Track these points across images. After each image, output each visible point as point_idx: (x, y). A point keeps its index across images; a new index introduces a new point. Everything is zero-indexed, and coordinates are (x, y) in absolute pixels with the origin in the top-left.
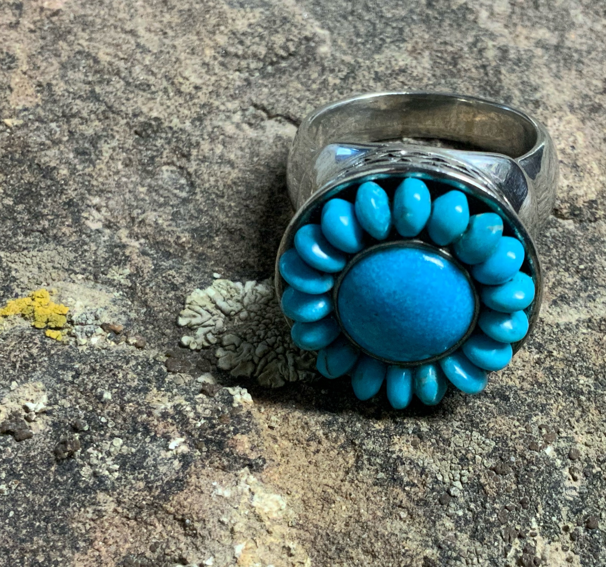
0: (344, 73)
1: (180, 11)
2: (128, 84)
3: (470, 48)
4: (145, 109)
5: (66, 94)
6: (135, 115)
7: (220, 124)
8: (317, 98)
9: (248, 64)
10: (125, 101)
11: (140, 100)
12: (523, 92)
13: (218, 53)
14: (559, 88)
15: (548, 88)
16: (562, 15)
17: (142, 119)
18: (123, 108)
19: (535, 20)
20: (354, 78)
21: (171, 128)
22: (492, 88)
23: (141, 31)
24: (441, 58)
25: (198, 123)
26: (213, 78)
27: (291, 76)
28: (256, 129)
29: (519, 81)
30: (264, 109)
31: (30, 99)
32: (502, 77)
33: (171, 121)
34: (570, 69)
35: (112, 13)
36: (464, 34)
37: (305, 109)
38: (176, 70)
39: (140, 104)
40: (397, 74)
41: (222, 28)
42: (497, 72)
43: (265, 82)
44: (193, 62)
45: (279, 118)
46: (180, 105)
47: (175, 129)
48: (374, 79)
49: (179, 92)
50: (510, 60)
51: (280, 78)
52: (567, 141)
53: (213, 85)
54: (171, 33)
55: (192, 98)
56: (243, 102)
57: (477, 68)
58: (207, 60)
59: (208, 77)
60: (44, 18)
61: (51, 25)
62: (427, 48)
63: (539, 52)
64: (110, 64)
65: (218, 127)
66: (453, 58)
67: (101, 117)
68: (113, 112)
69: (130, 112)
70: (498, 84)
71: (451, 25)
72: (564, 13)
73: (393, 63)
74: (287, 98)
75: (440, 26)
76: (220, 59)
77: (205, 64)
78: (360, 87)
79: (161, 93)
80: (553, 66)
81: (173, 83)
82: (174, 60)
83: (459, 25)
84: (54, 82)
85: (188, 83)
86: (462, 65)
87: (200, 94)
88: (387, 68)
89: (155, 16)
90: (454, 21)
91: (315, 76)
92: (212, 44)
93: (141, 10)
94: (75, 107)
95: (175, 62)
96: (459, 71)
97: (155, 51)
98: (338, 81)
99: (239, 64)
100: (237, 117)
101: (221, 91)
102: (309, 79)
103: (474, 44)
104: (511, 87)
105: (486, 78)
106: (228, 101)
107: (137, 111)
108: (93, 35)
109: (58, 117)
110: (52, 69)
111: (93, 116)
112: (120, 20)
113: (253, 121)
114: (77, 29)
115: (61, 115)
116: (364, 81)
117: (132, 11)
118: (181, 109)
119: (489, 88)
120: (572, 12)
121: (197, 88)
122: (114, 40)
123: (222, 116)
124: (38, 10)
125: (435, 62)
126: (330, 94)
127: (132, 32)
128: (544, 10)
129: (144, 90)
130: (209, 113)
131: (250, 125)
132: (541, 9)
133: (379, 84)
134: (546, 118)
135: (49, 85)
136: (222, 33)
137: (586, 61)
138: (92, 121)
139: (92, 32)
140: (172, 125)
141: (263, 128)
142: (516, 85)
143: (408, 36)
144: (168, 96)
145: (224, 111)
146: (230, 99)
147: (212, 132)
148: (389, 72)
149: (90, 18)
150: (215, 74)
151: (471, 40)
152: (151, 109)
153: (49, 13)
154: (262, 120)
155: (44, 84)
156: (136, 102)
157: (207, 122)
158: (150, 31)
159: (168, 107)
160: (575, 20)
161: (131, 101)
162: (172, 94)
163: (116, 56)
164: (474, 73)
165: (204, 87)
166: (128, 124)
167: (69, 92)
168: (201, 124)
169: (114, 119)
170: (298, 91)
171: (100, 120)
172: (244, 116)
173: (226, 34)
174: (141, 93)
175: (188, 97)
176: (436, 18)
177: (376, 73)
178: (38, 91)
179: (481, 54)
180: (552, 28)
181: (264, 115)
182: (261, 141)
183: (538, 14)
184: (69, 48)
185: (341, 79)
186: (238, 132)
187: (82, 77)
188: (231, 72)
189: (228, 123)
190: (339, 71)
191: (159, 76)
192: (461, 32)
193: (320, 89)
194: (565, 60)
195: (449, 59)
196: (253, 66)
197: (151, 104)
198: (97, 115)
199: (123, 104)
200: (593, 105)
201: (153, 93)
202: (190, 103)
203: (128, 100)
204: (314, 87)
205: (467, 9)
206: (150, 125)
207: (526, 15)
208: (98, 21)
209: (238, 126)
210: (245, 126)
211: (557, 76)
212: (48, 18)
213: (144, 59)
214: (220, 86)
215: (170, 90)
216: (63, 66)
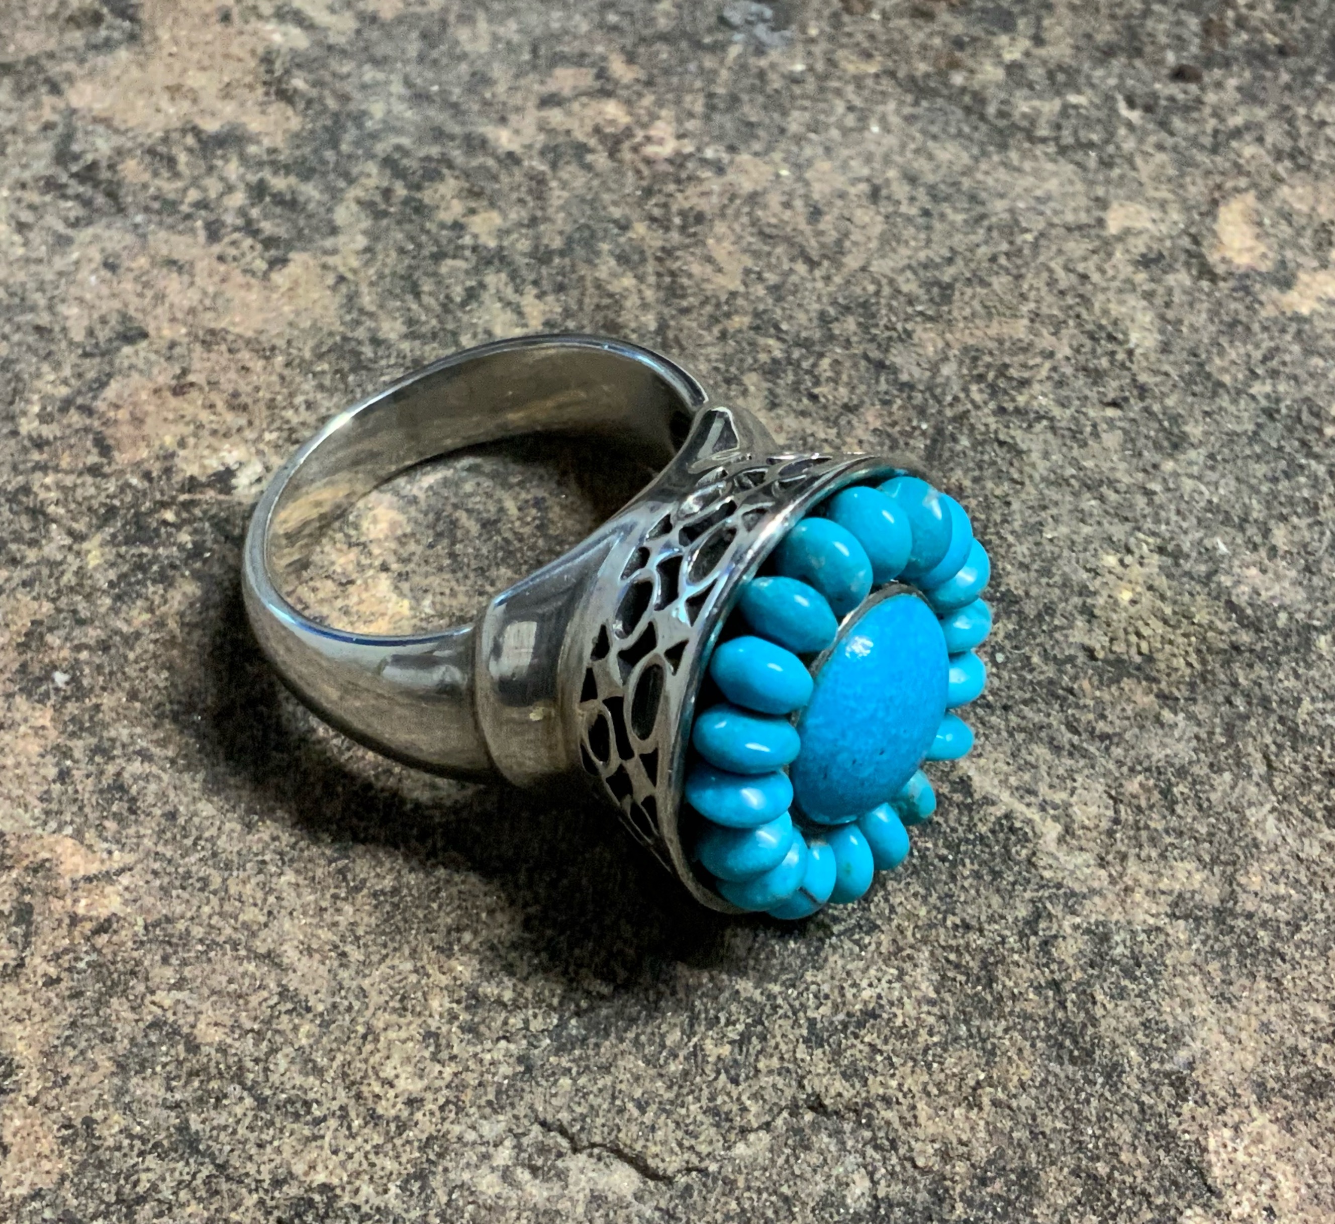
0: (740, 1027)
1: (375, 895)
2: (262, 1102)
3: (1022, 935)
4: (299, 1168)
5: (126, 1142)
6: (277, 1183)
7: (466, 1176)
8: (678, 1102)
9: (526, 1022)
10: (253, 1151)
11: (288, 1143)
12: (1145, 1050)
13: (458, 1002)
14: (1230, 1030)
15: (1203, 1033)
16: (1228, 821)
17: (292, 1190)
18: (251, 1168)
19: (1168, 840)
20: (763, 1038)
21: (357, 1208)
22: (1075, 1042)
23: (290, 954)
24: (957, 966)
25: (415, 1186)
26: (448, 1071)
27: (622, 1040)
28: (547, 1180)
29: (1137, 1021)
30: (563, 1132)
31: (46, 1165)
32: (1099, 1012)
33: (357, 1191)
34: (1253, 976)
35: (227, 908)
36: (1008, 895)
37: (653, 1129)
38: (366, 1061)
39: (287, 1153)
40: (861, 1025)
41: (467, 937)
42: (1087, 998)
43: (565, 1062)
44: (403, 1034)
45: (596, 1151)
46: (377, 1149)
47: (365, 1209)
48: (806, 1041)
49: (373, 1118)
50: (1114, 962)
51: (597, 1046)
52: (1255, 1192)
53: (448, 1086)
54: (355, 955)
55: (402, 1128)
56: (516, 1117)
57: (1038, 989)
58: (434, 1024)
59: (438, 1067)
60: (79, 940)
61: (94, 956)
62: (925, 941)
63: (1180, 930)
64: (222, 1049)
65: (462, 1186)
66: (984, 965)
67: (202, 1193)
68: (229, 1179)
69: (266, 1176)
70: (1090, 1031)
71: (977, 875)
72: (1233, 816)
73: (850, 993)
74: (614, 1098)
75: (953, 878)
76: (464, 1016)
77: (430, 1035)
78: (775, 1063)
79: (333, 1123)
80: (1214, 967)
81: (359, 1096)
82: (361, 1030)
83: (996, 875)
84: (98, 1115)
85: (391, 1093)
86: (1005, 983)
87: (418, 1116)
88: (836, 1009)
89: (323, 910)
90: (983, 863)
91: (674, 1037)
92: (444, 980)
93: (290, 897)
94: (144, 1176)
95: (364, 1037)
96: (999, 999)
97: (321, 1008)
98: (726, 1050)
99: (505, 1023)
100: (504, 1156)
101: (468, 1096)
102: (663, 1046)
103: (1032, 923)
104: (1119, 1040)
105: (1060, 1015)
106: (484, 1117)
107: (282, 1173)
108: (187, 972)
109: (109, 1205)
110: (95, 1078)
111: (184, 1195)
112: (246, 926)
113: (540, 1162)
114: (150, 958)
115: (113, 1199)
116: (783, 1047)
117: (271, 899)
118: (380, 1161)
119: (1068, 1043)
120: (1253, 815)
121: (413, 1102)
122: (230, 981)
123: (471, 1156)
124: (67, 921)
125: (944, 977)
126: (710, 1084)
127: (270, 958)
128: (1187, 812)
129: (297, 1116)
130: (441, 1156)
131: (534, 1170)
132: (1179, 809)
133: (818, 1052)
134: (1204, 1129)
135: (88, 1122)
136: (466, 949)
137: (1289, 950)
138: (182, 1206)
139: (184, 963)
140: (359, 1200)
141: (562, 1175)
142: (1130, 1032)
143: (880, 915)
144: (349, 1127)
145: (474, 1143)
146: (488, 1111)
147: (449, 1203)
148: (841, 1016)
149: (181, 926)
150: (453, 1058)
151: (1023, 912)
152: (312, 1167)
153: (88, 926)
154: (560, 1155)
155: (77, 1122)
156: (278, 1150)
157: (436, 1182)
158: (310, 951)
159: (350, 1156)
160: (1259, 835)
161: (269, 1149)
162: (356, 1123)
163: (236, 1025)
164: (1032, 1002)
165: (429, 1096)
166: (261, 1202)
167: (131, 1137)
168: (422, 1189)
169: (232, 1194)
170: (637, 1078)
171: (200, 1200)
172: (518, 1147)
173: (477, 952)
174: (290, 1126)
175: (393, 1127)
176: (943, 859)
177: (812, 1022)
178: (64, 1141)
179: (1048, 953)
180: (1207, 858)
181: (564, 1143)
182: (558, 1212)
183: (1174, 822)
184: (131, 1016)
185: (732, 1043)
186: (506, 1191)
187: (161, 1093)
188: (488, 1045)
189: (484, 1169)
190: (728, 1023)
191: (329, 1076)
192: (998, 891)
193: (686, 1073)
194: (1240, 947)
195: (974, 965)
196: (536, 1025)
197: (312, 1154)
198: (194, 1191)
199: (250, 1158)
200: (1308, 1075)
201: (317, 1122)
202: (398, 1142)
203: (261, 1146)
204: (675, 1067)
205: (1012, 830)
206: (311, 1203)
207: (1147, 827)
208: (198, 932)
209: (506, 1175)
210: (523, 1175)
211: (1223, 998)
212: (88, 939)
213: (296, 1029)
214: (464, 1086)
215: (353, 1114)
216: (122, 1067)
